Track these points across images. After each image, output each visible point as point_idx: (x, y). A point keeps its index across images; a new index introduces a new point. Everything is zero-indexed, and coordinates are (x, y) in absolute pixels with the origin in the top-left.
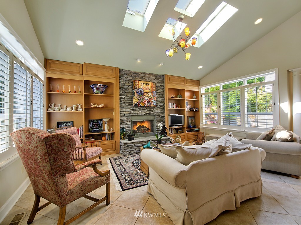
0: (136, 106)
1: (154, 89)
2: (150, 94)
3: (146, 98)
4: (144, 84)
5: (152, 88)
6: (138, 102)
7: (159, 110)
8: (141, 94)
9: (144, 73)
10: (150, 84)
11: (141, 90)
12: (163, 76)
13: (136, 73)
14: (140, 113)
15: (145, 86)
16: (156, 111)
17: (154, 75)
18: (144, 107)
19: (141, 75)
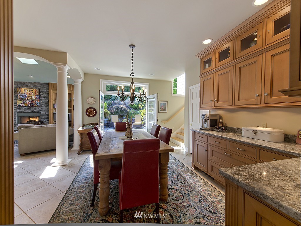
0: (20, 106)
1: (37, 94)
2: (33, 97)
3: (29, 100)
4: (27, 90)
5: (35, 93)
6: (22, 103)
7: (44, 109)
8: (24, 97)
9: (29, 83)
10: (33, 90)
11: (25, 94)
12: (48, 84)
13: (21, 83)
14: (26, 111)
15: (28, 92)
16: (41, 110)
17: (39, 83)
18: (28, 106)
19: (26, 84)
